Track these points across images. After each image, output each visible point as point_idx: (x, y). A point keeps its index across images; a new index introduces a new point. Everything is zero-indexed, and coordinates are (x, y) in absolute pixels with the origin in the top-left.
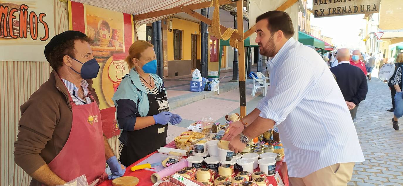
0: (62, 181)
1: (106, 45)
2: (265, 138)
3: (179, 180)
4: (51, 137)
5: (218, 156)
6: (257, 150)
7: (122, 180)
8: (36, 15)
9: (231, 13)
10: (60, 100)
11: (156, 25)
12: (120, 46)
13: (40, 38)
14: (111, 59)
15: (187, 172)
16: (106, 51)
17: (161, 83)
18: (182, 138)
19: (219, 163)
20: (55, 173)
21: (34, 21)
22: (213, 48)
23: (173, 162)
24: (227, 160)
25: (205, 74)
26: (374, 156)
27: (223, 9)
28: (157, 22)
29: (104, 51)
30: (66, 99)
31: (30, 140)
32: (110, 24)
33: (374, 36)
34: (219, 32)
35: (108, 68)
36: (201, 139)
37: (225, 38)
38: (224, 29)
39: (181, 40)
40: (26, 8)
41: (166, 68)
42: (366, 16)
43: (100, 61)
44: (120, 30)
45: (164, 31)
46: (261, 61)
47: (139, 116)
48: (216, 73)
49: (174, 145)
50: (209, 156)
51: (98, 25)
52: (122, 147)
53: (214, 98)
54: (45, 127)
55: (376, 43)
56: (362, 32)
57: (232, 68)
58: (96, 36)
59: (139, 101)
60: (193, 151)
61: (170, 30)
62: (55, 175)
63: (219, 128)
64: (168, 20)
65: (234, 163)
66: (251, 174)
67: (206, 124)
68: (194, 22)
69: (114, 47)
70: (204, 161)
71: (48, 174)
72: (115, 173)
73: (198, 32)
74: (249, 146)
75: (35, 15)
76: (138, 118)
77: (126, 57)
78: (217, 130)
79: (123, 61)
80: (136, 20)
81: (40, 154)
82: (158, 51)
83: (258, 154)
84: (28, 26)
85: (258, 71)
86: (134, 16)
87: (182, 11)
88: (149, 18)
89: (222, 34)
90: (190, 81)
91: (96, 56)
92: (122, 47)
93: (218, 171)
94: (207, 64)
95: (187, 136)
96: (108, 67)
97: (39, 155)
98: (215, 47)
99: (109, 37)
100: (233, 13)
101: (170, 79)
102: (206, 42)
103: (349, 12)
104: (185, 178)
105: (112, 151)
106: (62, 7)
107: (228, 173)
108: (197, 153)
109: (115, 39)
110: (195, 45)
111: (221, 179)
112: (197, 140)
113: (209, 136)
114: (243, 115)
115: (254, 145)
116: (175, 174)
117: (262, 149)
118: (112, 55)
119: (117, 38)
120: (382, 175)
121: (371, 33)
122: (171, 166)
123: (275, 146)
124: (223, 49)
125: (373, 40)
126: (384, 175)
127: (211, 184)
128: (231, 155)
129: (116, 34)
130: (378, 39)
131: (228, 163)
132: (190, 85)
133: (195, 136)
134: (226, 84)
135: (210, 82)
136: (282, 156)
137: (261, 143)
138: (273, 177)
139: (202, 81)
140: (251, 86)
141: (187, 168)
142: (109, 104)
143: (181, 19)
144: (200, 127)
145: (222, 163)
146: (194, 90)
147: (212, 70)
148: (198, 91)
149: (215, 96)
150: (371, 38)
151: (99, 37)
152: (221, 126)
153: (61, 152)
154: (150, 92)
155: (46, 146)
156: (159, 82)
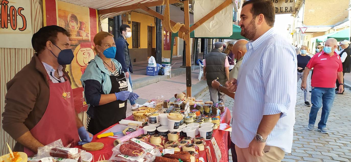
1: (75, 35)
2: (206, 112)
3: (136, 143)
4: (33, 109)
5: (168, 125)
6: (198, 121)
7: (90, 145)
11: (117, 18)
12: (87, 36)
13: (19, 28)
14: (79, 47)
15: (143, 138)
16: (75, 40)
17: (121, 67)
18: (139, 112)
19: (168, 131)
20: (36, 138)
21: (14, 14)
22: (166, 38)
23: (132, 131)
24: (174, 128)
25: (159, 61)
27: (175, 5)
28: (118, 16)
29: (73, 40)
30: (44, 77)
31: (16, 111)
32: (78, 17)
33: (300, 31)
34: (169, 26)
36: (155, 113)
37: (175, 31)
38: (173, 24)
39: (139, 31)
40: (6, 3)
42: (293, 14)
44: (87, 22)
46: (206, 50)
47: (104, 94)
48: (168, 60)
49: (132, 118)
50: (161, 126)
51: (68, 18)
52: (89, 120)
53: (167, 81)
54: (28, 100)
55: (301, 37)
56: (290, 27)
57: (182, 56)
58: (66, 27)
59: (103, 82)
60: (148, 122)
61: (129, 22)
63: (169, 105)
64: (128, 13)
65: (180, 131)
66: (193, 139)
67: (159, 102)
68: (150, 15)
69: (82, 36)
70: (156, 129)
71: (31, 139)
72: (84, 140)
73: (153, 25)
74: (193, 117)
75: (14, 9)
76: (102, 95)
78: (167, 105)
79: (89, 49)
80: (100, 14)
81: (24, 123)
83: (199, 124)
84: (9, 18)
86: (98, 11)
87: (139, 8)
88: (111, 12)
89: (172, 27)
90: (146, 66)
92: (88, 37)
93: (167, 137)
94: (161, 52)
95: (143, 111)
96: (76, 54)
97: (23, 123)
98: (168, 38)
99: (78, 28)
100: (182, 9)
102: (160, 34)
104: (141, 141)
106: (37, 3)
107: (175, 138)
108: (151, 123)
109: (82, 30)
110: (151, 36)
111: (169, 143)
112: (151, 113)
113: (161, 111)
114: (188, 94)
115: (197, 117)
116: (133, 138)
117: (203, 120)
118: (80, 43)
119: (84, 29)
120: (298, 142)
121: (297, 28)
122: (130, 134)
123: (213, 118)
124: (175, 39)
125: (298, 34)
126: (300, 142)
127: (162, 146)
128: (178, 124)
129: (83, 25)
130: (302, 33)
131: (175, 130)
132: (146, 70)
133: (150, 111)
134: (176, 69)
135: (164, 67)
136: (218, 125)
137: (202, 116)
138: (210, 141)
139: (156, 66)
140: (196, 71)
141: (143, 135)
142: (77, 85)
143: (138, 12)
144: (154, 104)
145: (171, 131)
146: (149, 74)
147: (165, 57)
148: (153, 75)
149: (168, 79)
150: (297, 32)
151: (68, 28)
152: (171, 103)
153: (40, 121)
154: (112, 74)
155: (29, 116)
156: (119, 66)
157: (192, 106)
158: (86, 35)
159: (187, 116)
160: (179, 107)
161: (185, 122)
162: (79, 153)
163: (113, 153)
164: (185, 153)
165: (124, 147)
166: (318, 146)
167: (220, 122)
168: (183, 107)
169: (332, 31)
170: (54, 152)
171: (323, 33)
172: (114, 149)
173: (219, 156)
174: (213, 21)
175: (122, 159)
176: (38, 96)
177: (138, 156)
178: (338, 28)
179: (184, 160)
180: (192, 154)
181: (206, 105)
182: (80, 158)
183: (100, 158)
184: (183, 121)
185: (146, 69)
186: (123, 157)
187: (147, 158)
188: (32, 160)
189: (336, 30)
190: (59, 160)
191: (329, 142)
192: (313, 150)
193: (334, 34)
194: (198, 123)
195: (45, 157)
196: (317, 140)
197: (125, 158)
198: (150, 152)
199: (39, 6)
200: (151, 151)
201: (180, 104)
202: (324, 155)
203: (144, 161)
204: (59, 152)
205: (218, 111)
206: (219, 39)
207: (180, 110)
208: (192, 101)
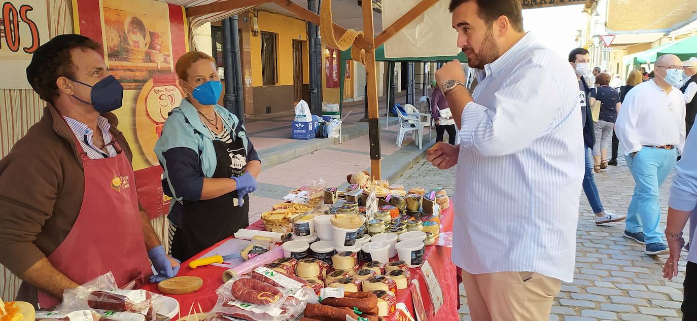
0: (74, 284)
1: (141, 60)
2: (410, 210)
3: (266, 276)
4: (51, 213)
5: (332, 239)
6: (395, 229)
7: (174, 282)
8: (15, 8)
9: (360, 3)
10: (61, 151)
11: (229, 24)
12: (165, 61)
13: (24, 49)
14: (150, 84)
15: (281, 266)
16: (140, 69)
17: (234, 123)
18: (275, 213)
19: (333, 251)
20: (60, 271)
21: (11, 19)
22: (331, 63)
23: (259, 251)
24: (346, 245)
25: (316, 110)
26: (589, 237)
28: (231, 19)
29: (138, 70)
30: (72, 148)
31: (16, 220)
32: (146, 23)
33: (600, 42)
34: (332, 36)
35: (146, 99)
36: (305, 214)
37: (344, 46)
38: (340, 32)
39: (275, 50)
41: (249, 100)
42: (587, 8)
43: (131, 87)
44: (165, 33)
45: (244, 34)
46: (412, 85)
48: (335, 107)
49: (261, 226)
50: (318, 240)
51: (124, 24)
52: (174, 231)
53: (333, 149)
54: (39, 197)
55: (603, 53)
56: (580, 36)
57: (364, 99)
58: (122, 44)
59: (200, 151)
60: (292, 233)
61: (255, 33)
62: (62, 275)
63: (335, 197)
64: (251, 15)
65: (358, 250)
66: (385, 265)
67: (315, 191)
68: (297, 18)
69: (154, 62)
70: (310, 248)
71: (50, 274)
72: (162, 272)
73: (304, 37)
74: (383, 222)
75: (13, 8)
78: (332, 199)
79: (172, 87)
80: (191, 16)
81: (34, 242)
82: (233, 70)
83: (397, 234)
84: (2, 27)
85: (407, 103)
86: (187, 9)
87: (270, 1)
88: (213, 12)
89: (338, 39)
90: (290, 121)
91: (124, 78)
92: (168, 63)
93: (332, 262)
94: (320, 91)
95: (283, 211)
96: (145, 97)
97: (32, 243)
98: (335, 63)
99: (146, 45)
101: (257, 118)
102: (319, 54)
104: (277, 272)
105: (158, 238)
107: (347, 264)
108: (299, 235)
109: (156, 50)
110: (299, 59)
111: (336, 274)
112: (298, 215)
113: (319, 210)
114: (375, 174)
115: (392, 221)
116: (261, 267)
117: (404, 227)
118: (151, 77)
119: (159, 47)
120: (600, 266)
121: (594, 36)
122: (256, 257)
123: (425, 222)
124: (347, 65)
125: (597, 48)
126: (603, 267)
127: (320, 282)
128: (352, 237)
129: (156, 40)
130: (606, 46)
131: (348, 249)
132: (291, 129)
133: (297, 210)
134: (353, 125)
135: (327, 122)
136: (436, 237)
137: (402, 219)
138: (419, 268)
139: (311, 120)
140: (393, 128)
141: (282, 259)
142: (150, 160)
143: (273, 13)
144: (306, 197)
145: (338, 250)
146: (298, 136)
147: (329, 102)
148: (306, 139)
149: (335, 146)
150: (595, 44)
151: (126, 46)
152: (339, 193)
153: (67, 237)
154: (216, 137)
156: (230, 122)
157: (383, 198)
158: (162, 60)
159: (372, 219)
160: (356, 201)
161: (366, 231)
162: (148, 301)
163: (219, 298)
164: (366, 294)
165: (240, 285)
166: (640, 273)
167: (439, 230)
168: (362, 201)
169: (665, 40)
170: (96, 298)
171: (647, 46)
172: (220, 290)
173: (438, 298)
174: (422, 23)
175: (236, 311)
176: (60, 188)
177: (270, 304)
178: (677, 35)
179: (365, 309)
180: (382, 297)
181: (410, 196)
182: (150, 309)
183: (193, 309)
184: (363, 229)
185: (290, 127)
186: (239, 306)
187: (288, 307)
188: (49, 316)
189: (673, 39)
190: (108, 315)
192: (629, 281)
193: (670, 46)
194: (395, 234)
195: (78, 309)
196: (637, 261)
197: (242, 308)
198: (293, 295)
199: (64, 1)
200: (296, 292)
201: (356, 194)
202: (653, 291)
203: (281, 313)
204: (106, 300)
205: (436, 208)
206: (437, 62)
207: (357, 208)
208: (382, 188)
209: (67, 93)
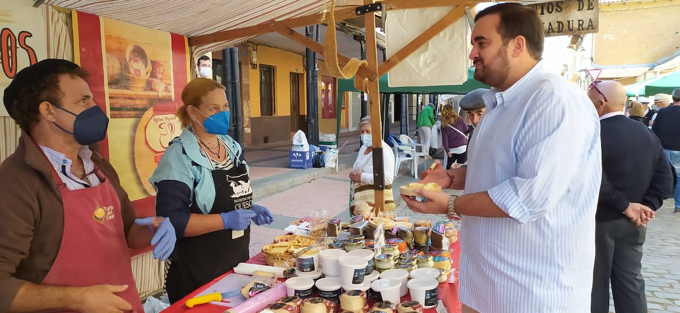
1: (141, 89)
2: (418, 244)
4: (27, 251)
5: (339, 276)
6: (405, 264)
8: (13, 34)
9: (355, 37)
11: (229, 55)
12: (166, 89)
14: (150, 112)
15: (285, 307)
16: (141, 98)
17: (238, 151)
18: (277, 247)
19: (341, 289)
21: (9, 45)
22: (327, 95)
23: (261, 288)
24: (354, 282)
25: (313, 140)
27: (343, 31)
28: (232, 51)
29: (138, 99)
32: (148, 52)
33: (587, 76)
34: (336, 65)
35: (146, 128)
36: (310, 247)
37: (348, 75)
38: (344, 61)
39: (273, 82)
41: (248, 130)
42: (572, 43)
43: (131, 116)
44: (166, 62)
45: (243, 67)
46: (406, 116)
48: (332, 137)
49: (262, 260)
50: (323, 276)
51: (125, 53)
53: (330, 178)
56: (567, 69)
58: (123, 72)
59: (196, 184)
60: (295, 268)
61: (254, 66)
63: (339, 229)
64: (249, 49)
65: (368, 288)
66: (397, 306)
67: (318, 222)
68: (294, 52)
69: (155, 90)
70: (314, 285)
73: (301, 70)
74: (392, 257)
75: (11, 34)
76: (194, 216)
77: (177, 109)
78: (335, 230)
79: (172, 116)
80: (194, 46)
82: (233, 101)
83: (408, 270)
85: (401, 134)
86: (189, 39)
87: (273, 31)
88: (216, 41)
89: (342, 68)
90: (288, 151)
92: (169, 91)
93: (339, 302)
94: (316, 122)
95: (285, 244)
96: (144, 126)
98: (330, 95)
99: (147, 73)
100: (359, 38)
101: (255, 147)
102: (315, 86)
103: (549, 32)
106: (61, 22)
107: (356, 305)
108: (303, 271)
109: (157, 78)
110: (296, 91)
112: (302, 249)
113: (322, 243)
114: (379, 205)
115: (400, 255)
117: (414, 262)
118: (151, 105)
119: (160, 76)
121: (581, 71)
122: (257, 296)
123: (435, 257)
125: (584, 81)
128: (361, 274)
129: (158, 68)
131: (357, 287)
132: (288, 158)
133: (299, 242)
134: (349, 155)
135: (323, 152)
137: (411, 253)
138: (434, 309)
139: (309, 150)
141: (285, 299)
142: (147, 190)
143: (271, 47)
144: (308, 229)
145: (346, 288)
146: (295, 166)
147: (325, 132)
148: (303, 168)
149: (331, 176)
150: (581, 78)
151: (127, 74)
152: (342, 224)
154: (217, 167)
155: (18, 268)
156: (234, 149)
157: (389, 230)
158: (163, 89)
159: (379, 253)
160: (361, 234)
161: (375, 267)
166: (652, 309)
167: (450, 266)
168: (369, 233)
169: (650, 75)
171: (633, 80)
174: (426, 52)
176: (37, 224)
178: (662, 69)
181: (416, 228)
184: (371, 264)
185: (287, 156)
189: (658, 73)
191: (675, 301)
193: (657, 80)
194: (405, 270)
199: (65, 28)
201: (362, 226)
205: (445, 241)
206: (430, 94)
207: (363, 241)
208: (388, 220)
209: (49, 119)
